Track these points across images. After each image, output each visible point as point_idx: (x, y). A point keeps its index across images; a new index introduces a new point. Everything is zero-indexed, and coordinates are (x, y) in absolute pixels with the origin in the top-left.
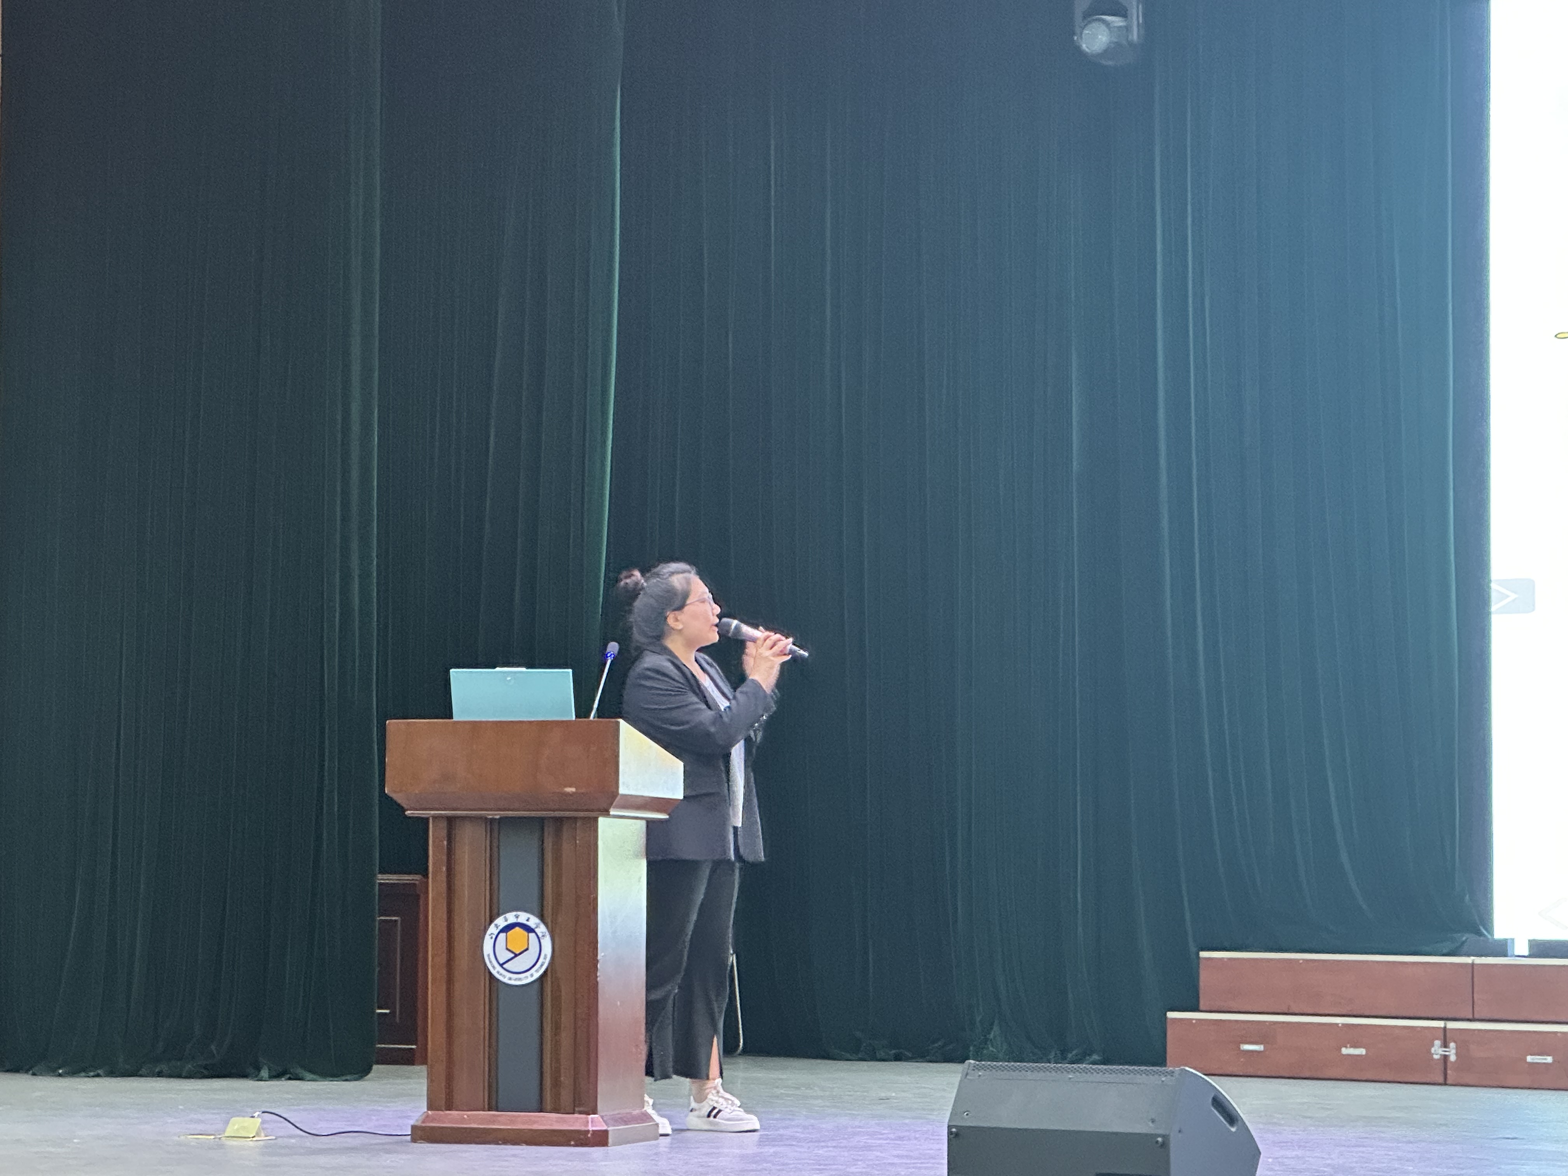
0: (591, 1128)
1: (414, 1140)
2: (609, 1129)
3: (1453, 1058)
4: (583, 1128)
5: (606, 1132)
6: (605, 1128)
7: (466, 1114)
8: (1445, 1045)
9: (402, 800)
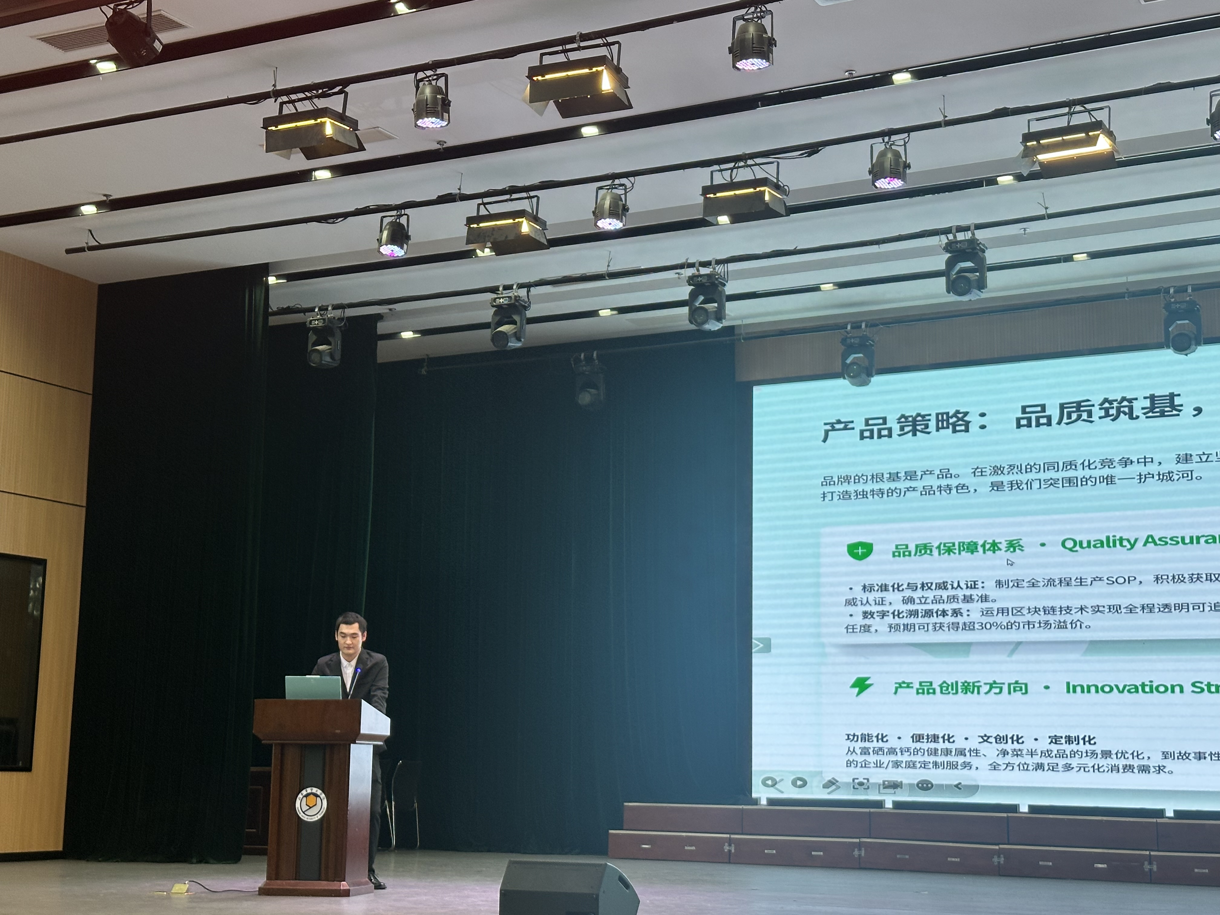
0: (342, 888)
1: (259, 894)
2: (351, 888)
3: (733, 851)
4: (339, 888)
5: (349, 890)
6: (348, 888)
7: (284, 882)
8: (730, 845)
9: (260, 736)
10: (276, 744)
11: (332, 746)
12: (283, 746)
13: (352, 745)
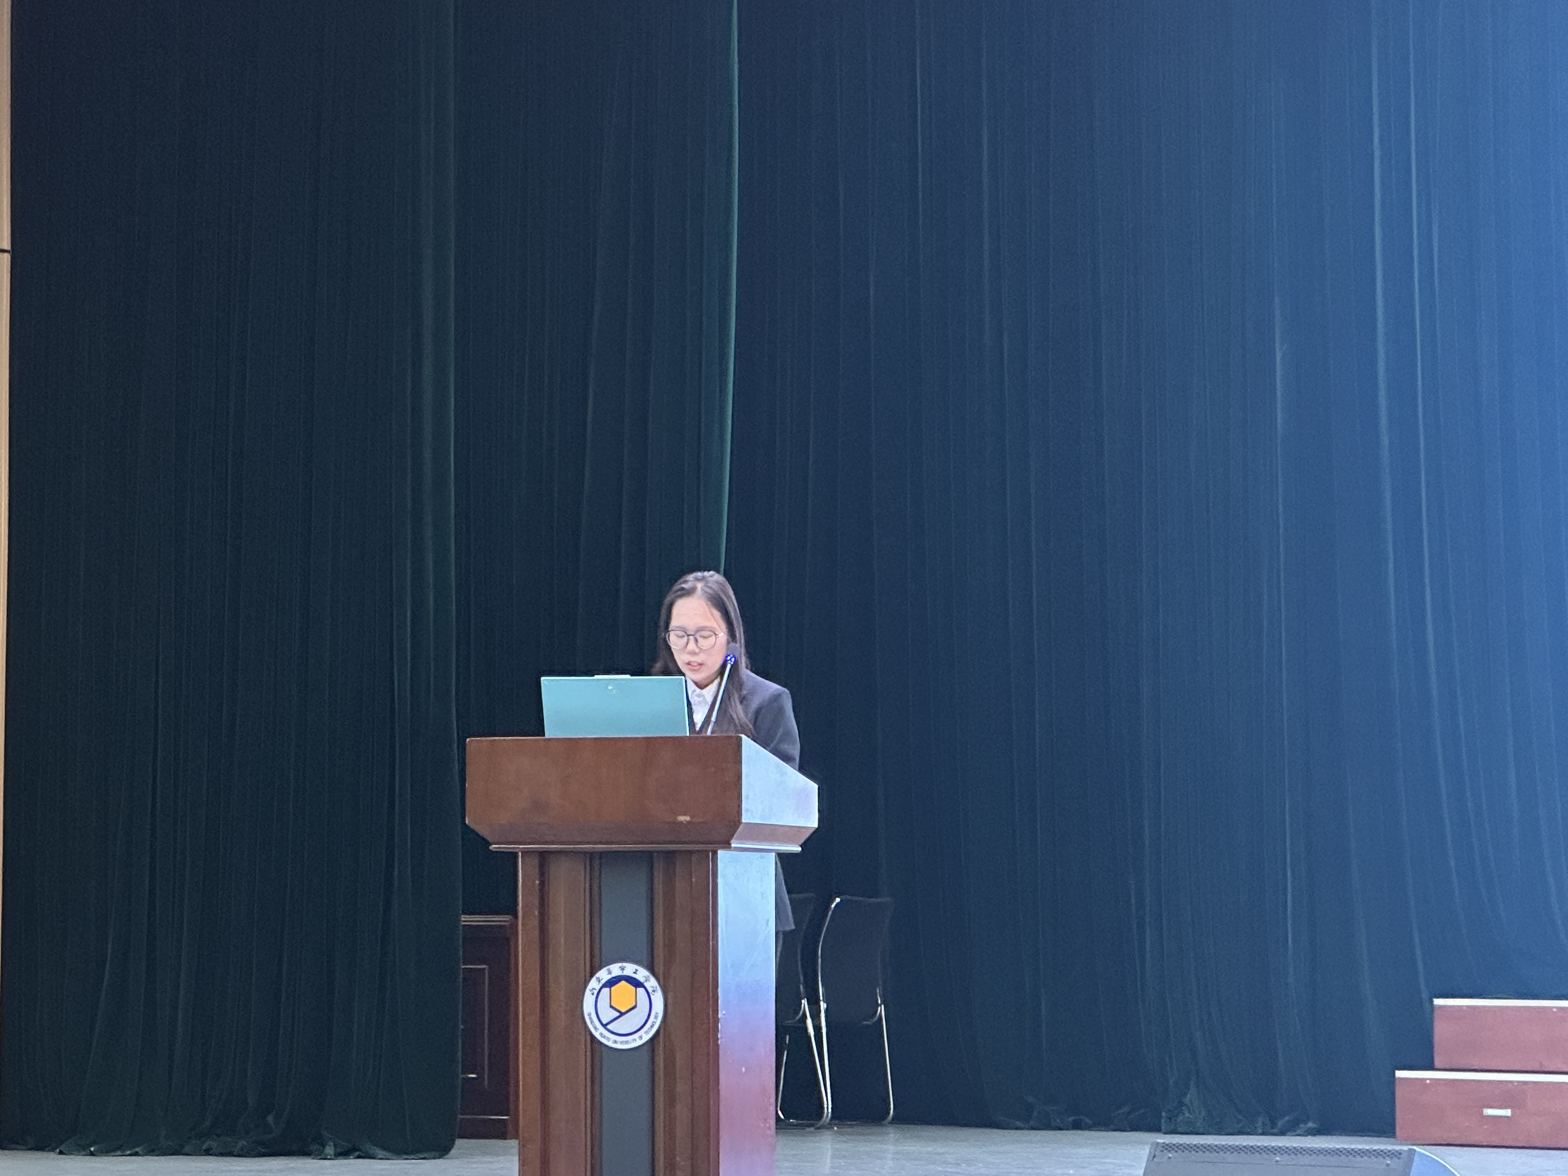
9: (484, 831)
10: (525, 853)
11: (670, 855)
12: (544, 857)
13: (721, 853)
